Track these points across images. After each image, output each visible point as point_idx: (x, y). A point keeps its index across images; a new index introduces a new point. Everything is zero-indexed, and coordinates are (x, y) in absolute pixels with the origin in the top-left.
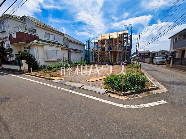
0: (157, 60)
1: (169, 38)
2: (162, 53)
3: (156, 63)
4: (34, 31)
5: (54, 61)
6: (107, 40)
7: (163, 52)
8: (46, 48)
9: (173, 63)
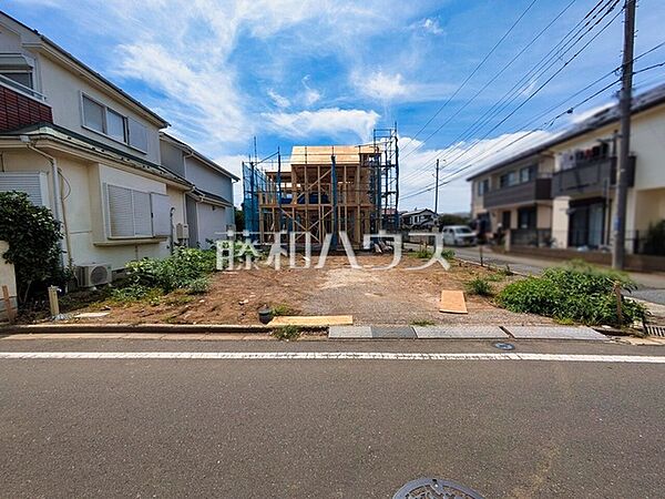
0: (457, 235)
1: (469, 180)
2: (426, 217)
3: (456, 242)
4: (25, 75)
5: (135, 245)
6: (324, 168)
7: (426, 214)
8: (109, 174)
9: (512, 243)
